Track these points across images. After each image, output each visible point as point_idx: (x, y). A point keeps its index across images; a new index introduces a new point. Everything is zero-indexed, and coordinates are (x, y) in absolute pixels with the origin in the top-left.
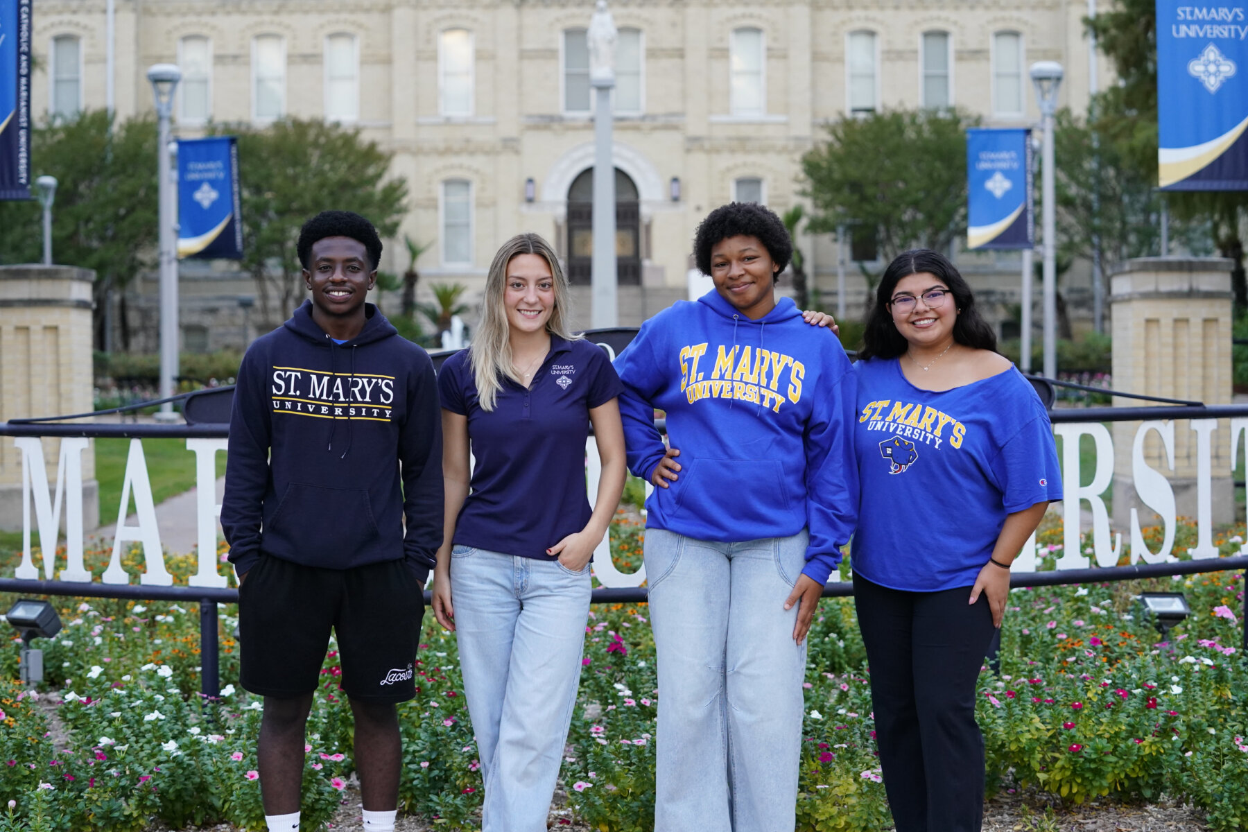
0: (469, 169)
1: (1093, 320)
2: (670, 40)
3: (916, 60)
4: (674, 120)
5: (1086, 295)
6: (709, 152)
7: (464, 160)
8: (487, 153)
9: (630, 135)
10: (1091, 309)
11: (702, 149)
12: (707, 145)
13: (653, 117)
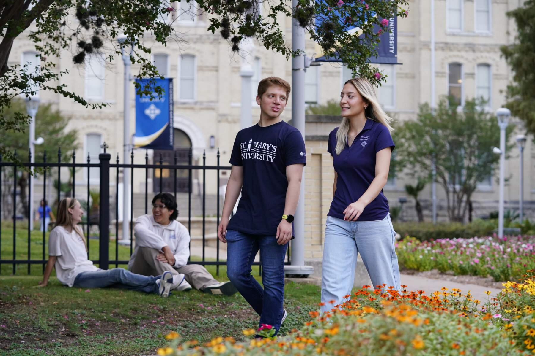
0: (101, 127)
1: (432, 217)
2: (210, 62)
3: (339, 77)
4: (212, 105)
5: (428, 203)
6: (229, 122)
7: (98, 123)
8: (110, 119)
9: (188, 112)
10: (431, 210)
11: (227, 121)
12: (230, 119)
13: (201, 103)
